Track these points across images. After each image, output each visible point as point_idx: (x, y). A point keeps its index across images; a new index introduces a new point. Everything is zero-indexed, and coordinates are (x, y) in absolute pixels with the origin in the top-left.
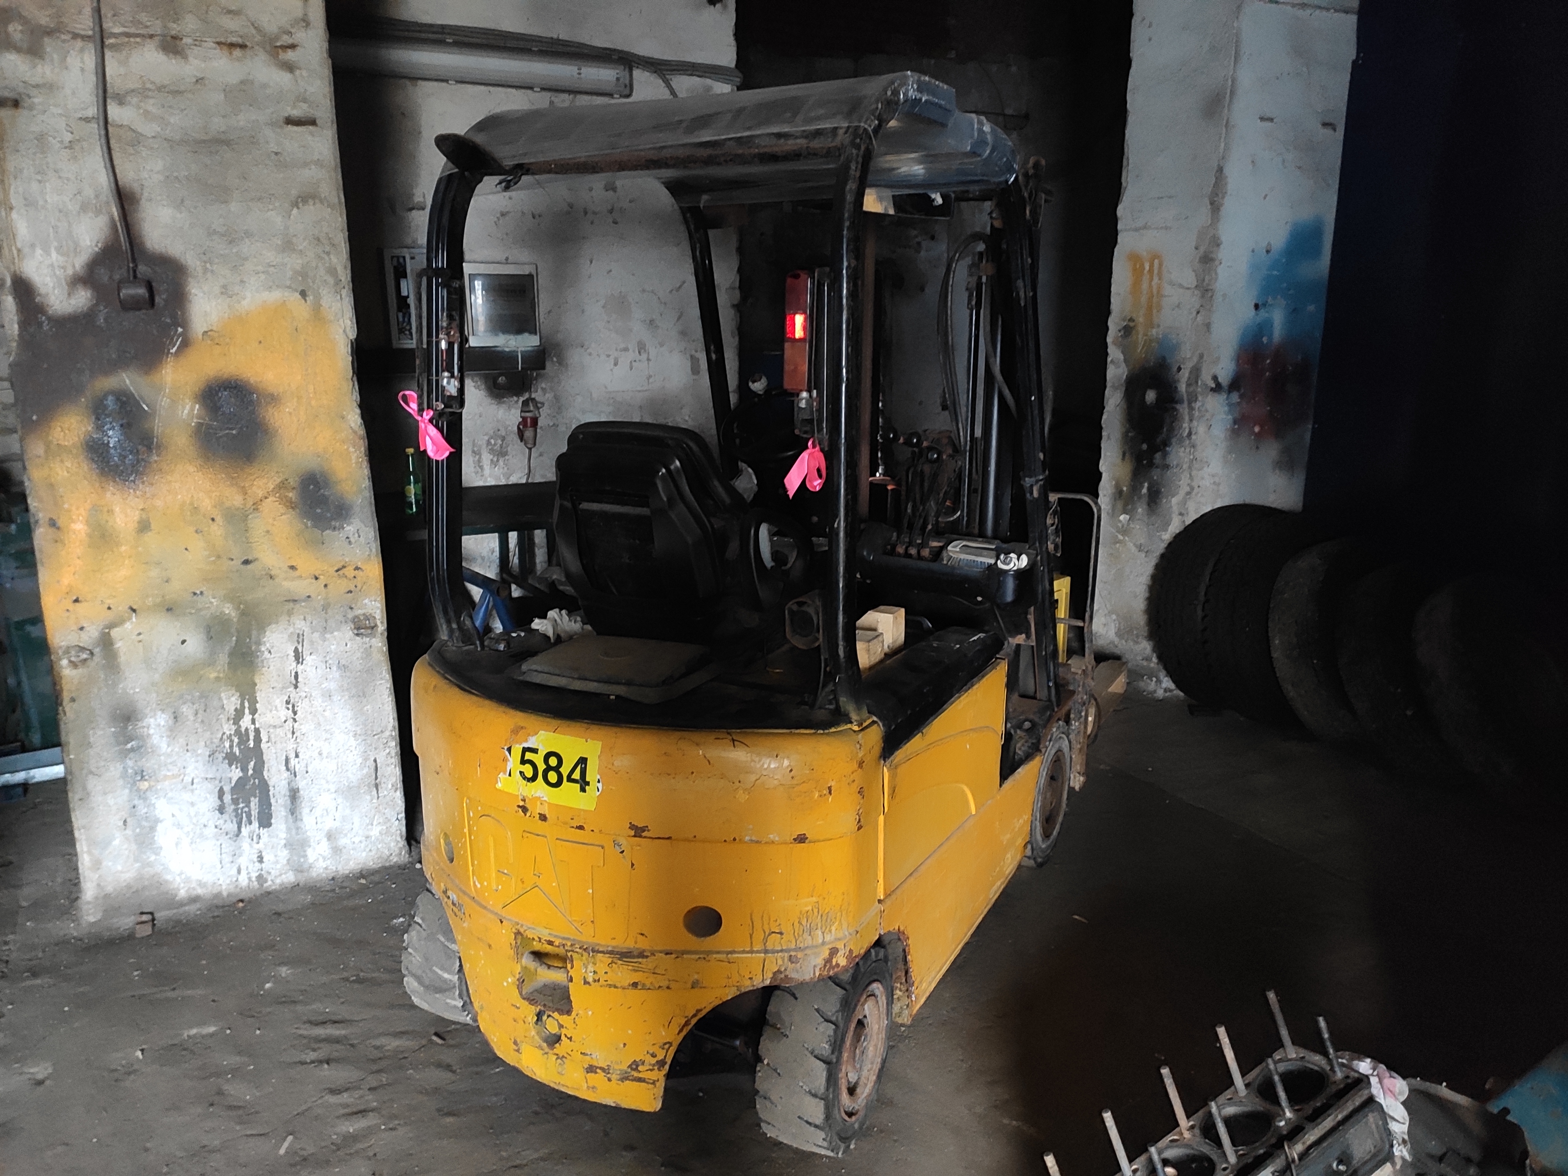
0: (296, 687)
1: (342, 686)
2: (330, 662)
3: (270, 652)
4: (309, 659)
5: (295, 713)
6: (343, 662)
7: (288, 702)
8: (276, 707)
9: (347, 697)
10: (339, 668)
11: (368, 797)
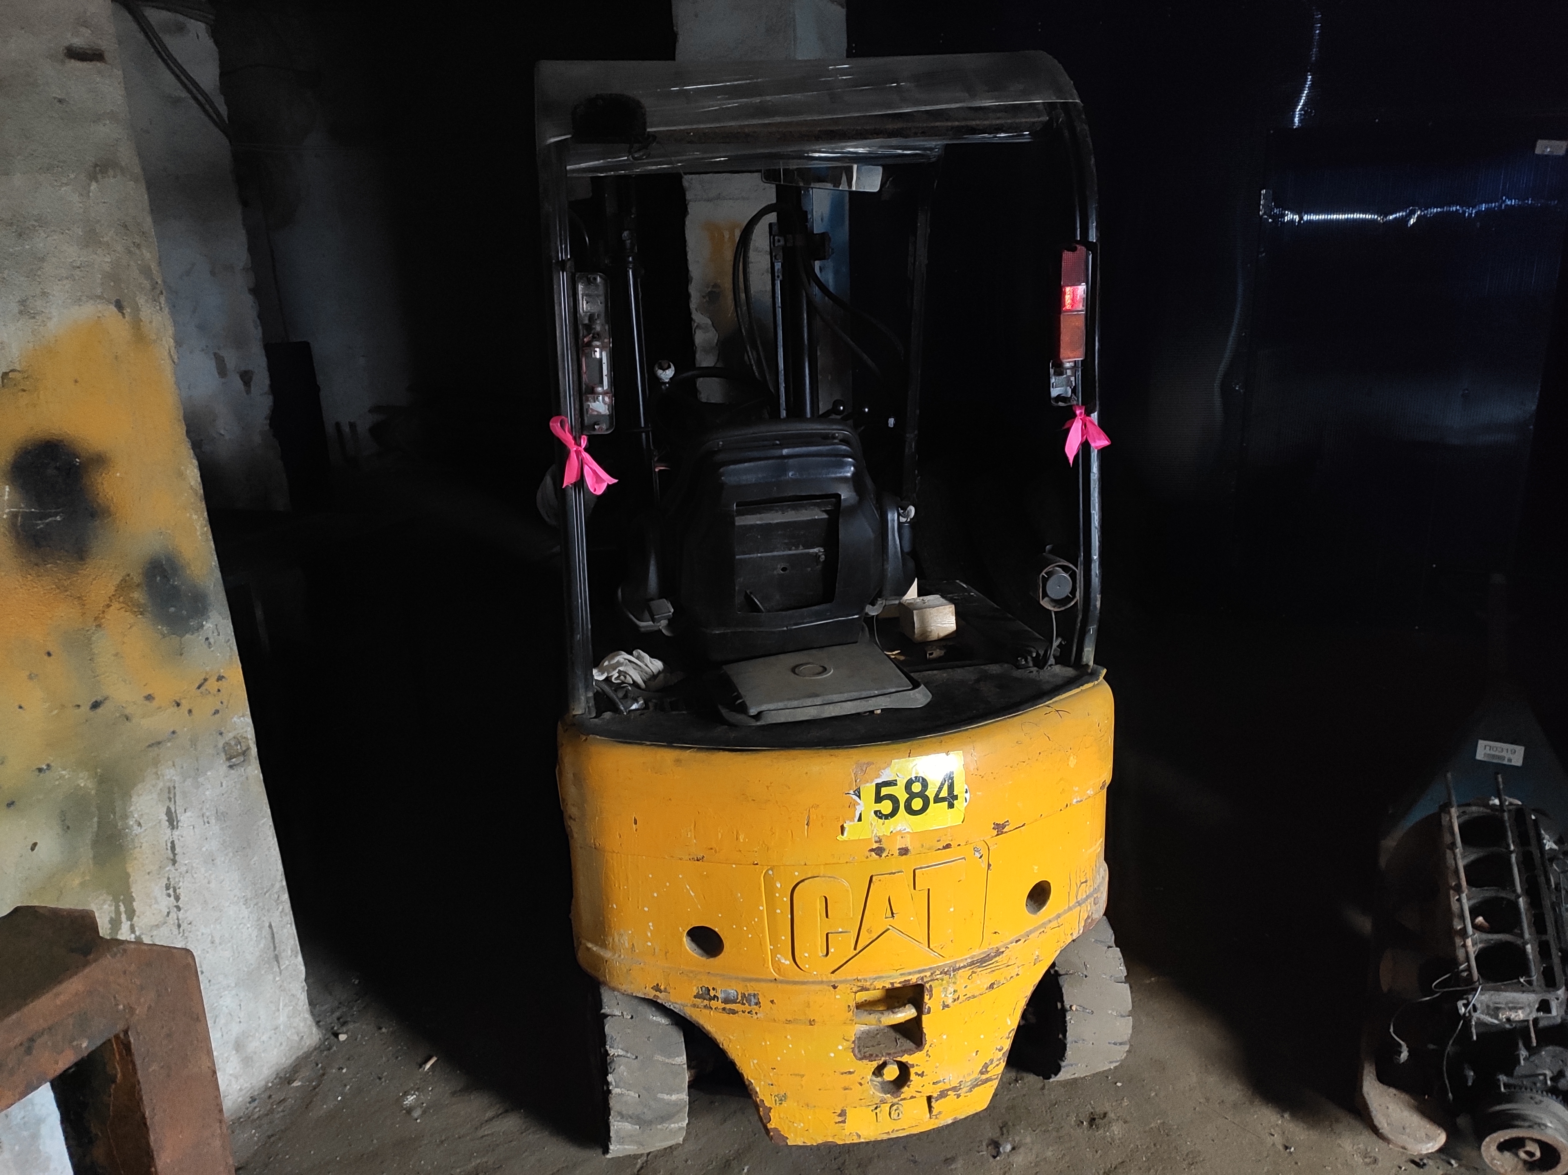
0: (174, 862)
1: (224, 841)
2: (207, 814)
3: (139, 825)
4: (185, 819)
5: (177, 898)
6: (222, 809)
7: (168, 888)
8: (155, 898)
9: (231, 854)
10: (218, 819)
11: (271, 977)
